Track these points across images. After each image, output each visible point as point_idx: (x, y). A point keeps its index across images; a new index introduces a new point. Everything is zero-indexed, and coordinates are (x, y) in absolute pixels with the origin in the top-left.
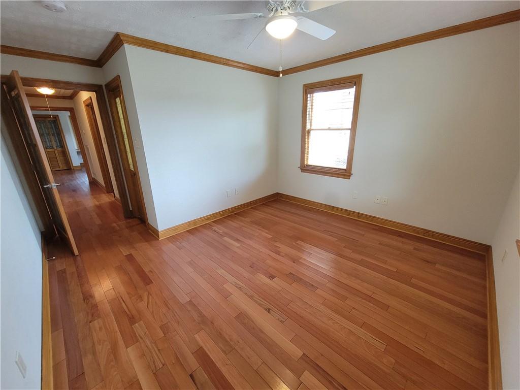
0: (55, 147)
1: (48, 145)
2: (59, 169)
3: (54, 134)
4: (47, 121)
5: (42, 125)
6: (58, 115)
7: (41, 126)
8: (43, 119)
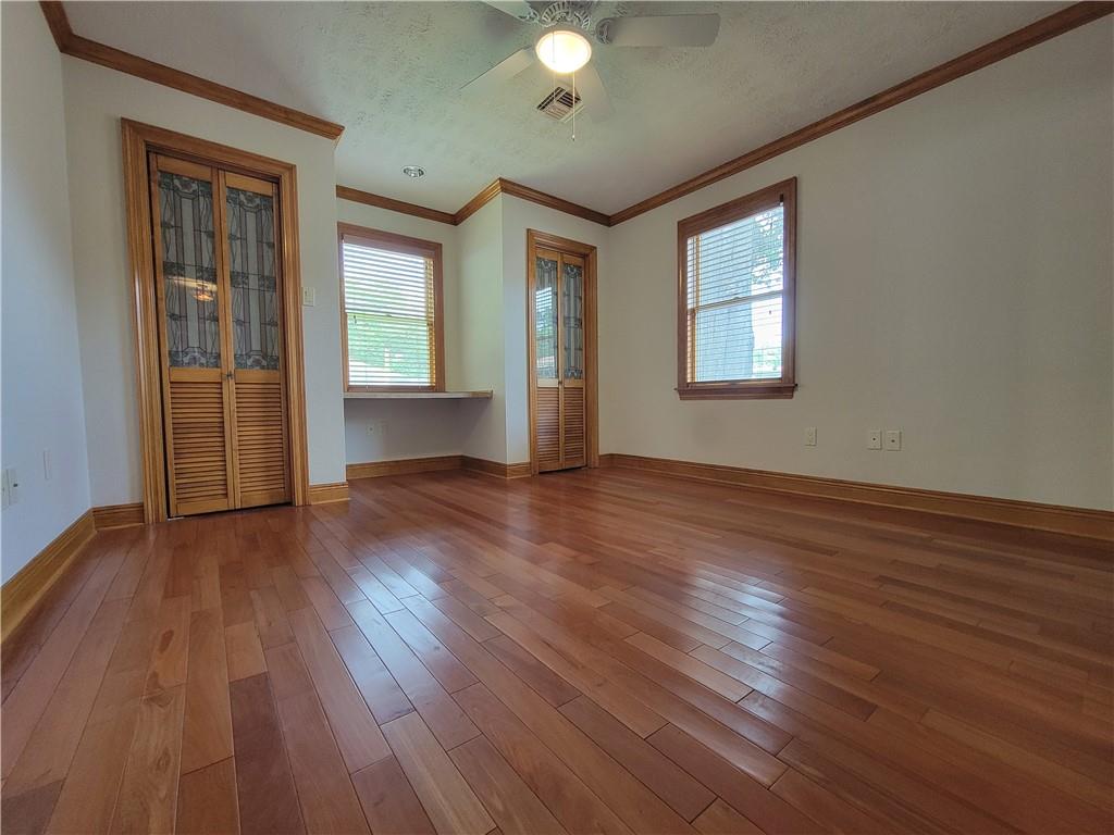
0: (229, 351)
1: (193, 342)
2: (221, 505)
3: (245, 276)
4: (224, 193)
5: (187, 205)
6: (291, 168)
7: (176, 210)
8: (204, 173)
